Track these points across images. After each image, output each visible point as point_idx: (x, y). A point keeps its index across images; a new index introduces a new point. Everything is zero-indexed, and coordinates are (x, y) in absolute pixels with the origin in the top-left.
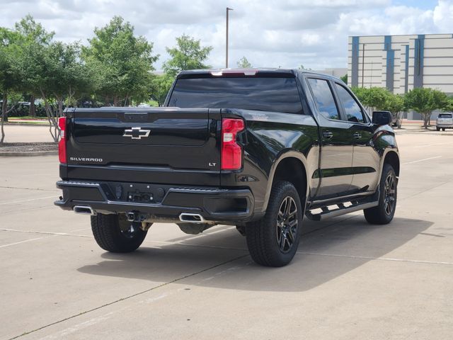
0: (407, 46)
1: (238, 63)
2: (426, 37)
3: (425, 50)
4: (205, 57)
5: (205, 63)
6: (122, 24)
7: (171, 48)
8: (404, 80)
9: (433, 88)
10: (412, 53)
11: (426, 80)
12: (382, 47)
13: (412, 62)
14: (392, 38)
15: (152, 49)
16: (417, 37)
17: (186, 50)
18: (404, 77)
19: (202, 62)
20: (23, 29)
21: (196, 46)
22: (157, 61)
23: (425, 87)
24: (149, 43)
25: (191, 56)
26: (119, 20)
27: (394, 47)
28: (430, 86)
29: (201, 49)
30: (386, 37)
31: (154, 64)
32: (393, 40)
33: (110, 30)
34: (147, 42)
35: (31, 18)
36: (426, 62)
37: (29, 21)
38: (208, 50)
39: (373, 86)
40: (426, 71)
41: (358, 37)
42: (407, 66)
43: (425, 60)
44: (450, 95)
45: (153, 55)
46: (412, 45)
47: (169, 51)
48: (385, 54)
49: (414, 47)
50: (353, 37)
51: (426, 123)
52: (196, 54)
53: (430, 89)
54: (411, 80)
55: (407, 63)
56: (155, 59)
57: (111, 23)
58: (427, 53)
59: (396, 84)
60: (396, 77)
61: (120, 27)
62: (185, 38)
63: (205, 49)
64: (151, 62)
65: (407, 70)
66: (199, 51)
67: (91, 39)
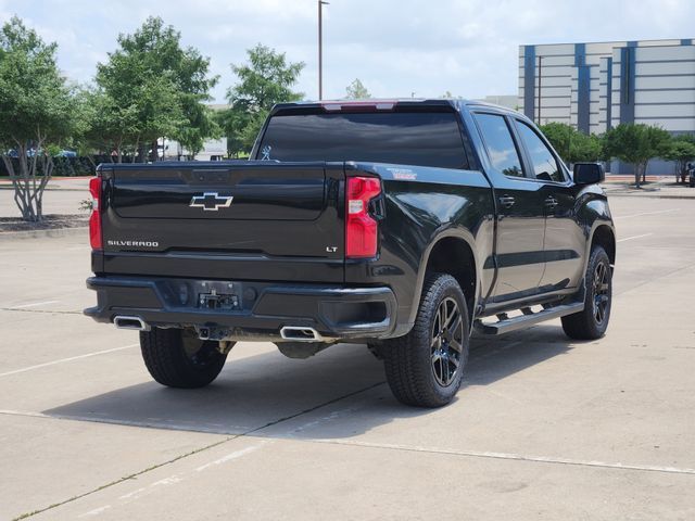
0: (610, 59)
1: (348, 88)
2: (640, 44)
3: (637, 65)
4: (293, 79)
5: (293, 88)
6: (162, 30)
7: (239, 66)
8: (605, 112)
9: (650, 123)
10: (617, 70)
11: (639, 111)
12: (572, 61)
13: (616, 84)
14: (587, 46)
15: (208, 67)
16: (625, 45)
17: (263, 68)
18: (605, 107)
19: (289, 87)
20: (6, 38)
21: (279, 62)
22: (216, 86)
23: (637, 122)
24: (204, 59)
25: (271, 78)
26: (156, 24)
27: (589, 61)
28: (644, 122)
29: (288, 66)
30: (577, 45)
31: (211, 92)
32: (588, 50)
33: (142, 39)
34: (200, 58)
35: (20, 22)
36: (639, 83)
37: (16, 27)
38: (298, 68)
39: (551, 121)
40: (639, 97)
41: (533, 47)
42: (610, 91)
43: (637, 79)
44: (675, 136)
45: (208, 76)
46: (617, 57)
47: (236, 70)
48: (575, 72)
49: (619, 60)
50: (526, 47)
51: (638, 179)
52: (280, 75)
53: (643, 125)
54: (616, 112)
55: (609, 84)
56: (213, 83)
57: (144, 27)
58: (640, 69)
59: (593, 119)
60: (594, 108)
61: (158, 35)
62: (261, 50)
63: (292, 67)
64: (205, 88)
65: (609, 97)
66: (283, 70)
67: (113, 52)
